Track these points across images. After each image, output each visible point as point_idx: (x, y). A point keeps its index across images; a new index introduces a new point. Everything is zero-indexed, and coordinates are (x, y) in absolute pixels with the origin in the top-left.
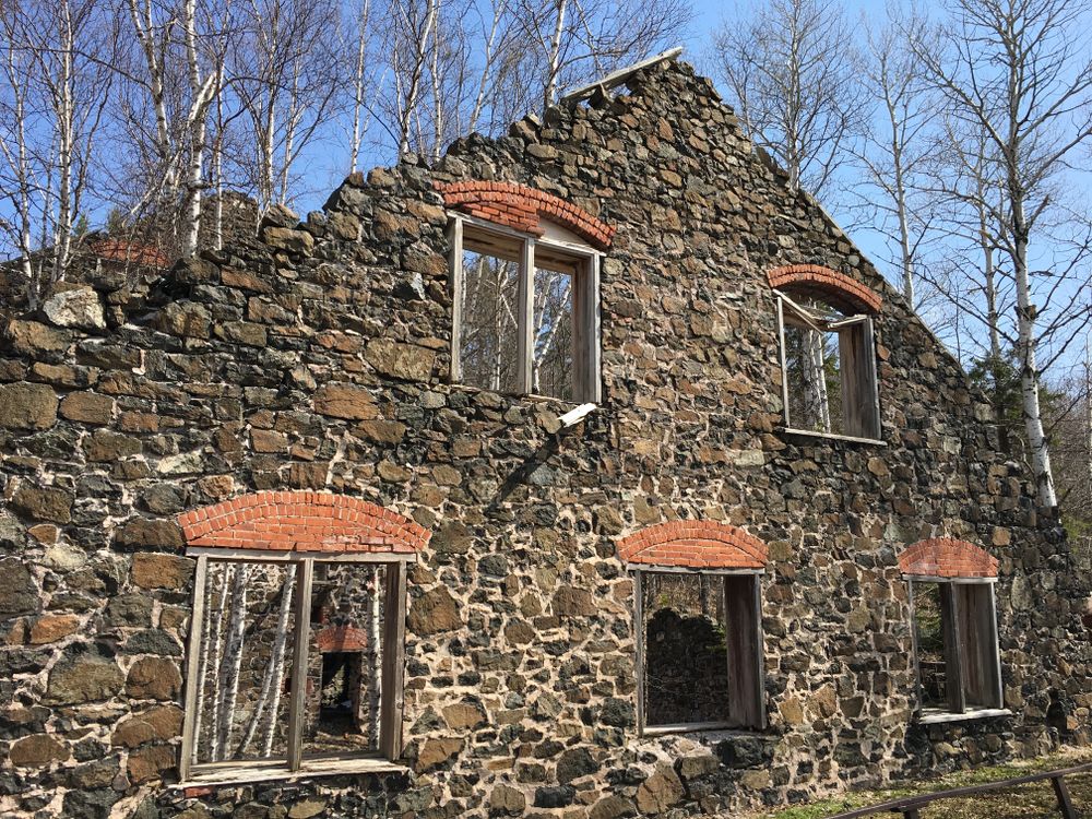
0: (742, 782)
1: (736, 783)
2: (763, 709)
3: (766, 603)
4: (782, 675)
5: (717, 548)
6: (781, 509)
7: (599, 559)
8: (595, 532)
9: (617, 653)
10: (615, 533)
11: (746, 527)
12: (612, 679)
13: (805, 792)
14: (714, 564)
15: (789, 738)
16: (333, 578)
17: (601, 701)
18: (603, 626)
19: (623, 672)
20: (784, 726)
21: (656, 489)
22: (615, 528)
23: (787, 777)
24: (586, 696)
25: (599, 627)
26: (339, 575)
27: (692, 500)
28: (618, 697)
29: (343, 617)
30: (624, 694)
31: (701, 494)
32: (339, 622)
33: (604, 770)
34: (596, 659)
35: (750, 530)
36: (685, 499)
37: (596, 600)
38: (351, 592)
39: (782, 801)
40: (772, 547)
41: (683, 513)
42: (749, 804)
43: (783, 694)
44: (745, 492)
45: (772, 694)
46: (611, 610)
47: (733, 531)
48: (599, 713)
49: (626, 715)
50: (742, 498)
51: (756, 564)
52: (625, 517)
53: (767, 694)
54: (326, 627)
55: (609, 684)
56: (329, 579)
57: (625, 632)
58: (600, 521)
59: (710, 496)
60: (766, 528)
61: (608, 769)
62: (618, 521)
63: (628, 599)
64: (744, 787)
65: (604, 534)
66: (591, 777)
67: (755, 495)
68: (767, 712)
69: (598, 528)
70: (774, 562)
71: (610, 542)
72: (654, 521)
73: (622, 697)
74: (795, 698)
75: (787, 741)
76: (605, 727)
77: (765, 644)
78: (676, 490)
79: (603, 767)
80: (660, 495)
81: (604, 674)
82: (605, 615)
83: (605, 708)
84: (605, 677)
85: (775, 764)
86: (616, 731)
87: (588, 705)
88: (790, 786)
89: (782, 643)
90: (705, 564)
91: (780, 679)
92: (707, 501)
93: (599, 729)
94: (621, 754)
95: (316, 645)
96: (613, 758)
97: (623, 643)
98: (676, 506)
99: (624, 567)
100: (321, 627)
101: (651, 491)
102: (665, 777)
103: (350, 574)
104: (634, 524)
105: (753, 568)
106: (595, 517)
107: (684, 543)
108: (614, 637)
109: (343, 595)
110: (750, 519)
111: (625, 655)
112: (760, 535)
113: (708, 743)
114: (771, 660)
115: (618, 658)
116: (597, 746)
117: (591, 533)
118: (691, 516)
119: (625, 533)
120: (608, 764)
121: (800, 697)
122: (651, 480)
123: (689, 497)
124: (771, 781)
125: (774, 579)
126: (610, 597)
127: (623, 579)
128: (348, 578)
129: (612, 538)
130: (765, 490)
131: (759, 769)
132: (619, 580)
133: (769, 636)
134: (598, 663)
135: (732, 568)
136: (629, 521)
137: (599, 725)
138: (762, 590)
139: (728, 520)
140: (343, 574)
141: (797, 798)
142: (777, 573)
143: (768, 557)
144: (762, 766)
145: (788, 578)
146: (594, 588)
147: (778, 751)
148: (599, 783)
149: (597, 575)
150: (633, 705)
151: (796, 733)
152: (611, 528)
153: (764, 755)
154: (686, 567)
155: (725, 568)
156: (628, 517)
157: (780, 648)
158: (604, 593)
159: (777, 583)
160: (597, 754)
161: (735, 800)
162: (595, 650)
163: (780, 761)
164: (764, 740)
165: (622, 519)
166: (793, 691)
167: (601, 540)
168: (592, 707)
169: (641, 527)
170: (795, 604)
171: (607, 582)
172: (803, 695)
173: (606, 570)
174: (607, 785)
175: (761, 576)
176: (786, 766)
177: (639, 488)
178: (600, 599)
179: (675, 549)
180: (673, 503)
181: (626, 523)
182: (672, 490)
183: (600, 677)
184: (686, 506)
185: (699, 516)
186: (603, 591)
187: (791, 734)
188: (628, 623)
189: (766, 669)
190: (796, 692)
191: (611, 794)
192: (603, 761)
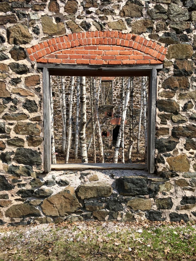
0: (128, 204)
1: (123, 205)
2: (152, 160)
3: (162, 90)
4: (173, 139)
5: (117, 51)
6: (184, 18)
7: (13, 61)
8: (9, 42)
9: (28, 121)
10: (25, 43)
11: (146, 35)
12: (24, 137)
13: (186, 215)
14: (112, 62)
15: (175, 181)
16: (114, 104)
17: (15, 149)
18: (16, 104)
19: (33, 133)
20: (170, 173)
21: (62, 10)
22: (25, 39)
23: (170, 205)
24: (3, 146)
25: (13, 104)
26: (116, 103)
27: (95, 16)
28: (28, 147)
29: (118, 115)
30: (33, 146)
31: (104, 11)
32: (117, 117)
33: (17, 189)
34: (11, 124)
35: (150, 36)
36: (89, 16)
37: (10, 88)
38: (120, 108)
39: (164, 219)
40: (172, 48)
41: (87, 26)
42: (134, 218)
43: (171, 152)
44: (147, 7)
45: (160, 151)
46: (21, 93)
47: (134, 38)
48: (12, 157)
49: (34, 159)
50: (144, 12)
51: (153, 61)
52: (34, 31)
53: (157, 151)
54: (113, 118)
55: (22, 140)
56: (113, 104)
57: (34, 108)
58: (13, 34)
59: (112, 12)
60: (167, 34)
61: (19, 189)
62: (27, 34)
63: (36, 87)
64: (130, 207)
65: (17, 44)
66: (7, 192)
67: (158, 9)
68: (155, 163)
69: (11, 40)
70: (173, 60)
71: (22, 49)
72: (60, 33)
73: (32, 148)
74: (184, 155)
75: (173, 183)
76: (18, 165)
77: (157, 118)
78: (81, 9)
79: (16, 187)
80: (66, 14)
81: (17, 133)
82: (18, 97)
83: (17, 154)
84: (17, 135)
85: (160, 196)
86: (27, 168)
87: (4, 151)
88: (173, 210)
89: (175, 118)
90: (105, 63)
91: (170, 142)
92: (109, 17)
93: (13, 166)
94: (29, 181)
95: (110, 123)
96: (23, 182)
97: (32, 115)
98: (79, 21)
99: (33, 66)
100: (112, 118)
101: (57, 12)
102: (64, 196)
103: (120, 103)
104: (42, 35)
105: (151, 64)
106: (8, 33)
107: (86, 48)
108: (26, 111)
109: (118, 109)
110: (152, 28)
111: (33, 122)
112: (161, 40)
113: (115, 177)
114: (162, 129)
115: (29, 124)
116: (11, 175)
117: (6, 44)
118: (93, 28)
119: (34, 42)
120: (19, 185)
121: (188, 155)
122: (57, 3)
123: (93, 14)
124: (155, 206)
125: (172, 72)
126: (22, 85)
127: (32, 74)
128: (119, 104)
129: (23, 46)
130: (168, 4)
131: (145, 198)
132: (29, 74)
133: (162, 112)
134: (12, 127)
135: (130, 65)
136: (38, 33)
137: (14, 163)
138: (158, 80)
139: (129, 29)
140: (118, 102)
141: (179, 219)
142: (175, 67)
143: (168, 56)
144: (147, 196)
145: (185, 71)
146: (8, 80)
147: (163, 188)
148: (12, 196)
149: (11, 71)
150: (40, 153)
151: (181, 177)
152: (21, 39)
153: (150, 190)
154: (87, 65)
155: (124, 65)
156: (36, 31)
157: (173, 121)
158: (17, 83)
159: (175, 75)
160: (11, 179)
161: (122, 214)
162: (10, 119)
163: (164, 194)
164: (151, 180)
165: (31, 32)
166: (182, 150)
167: (14, 49)
168: (7, 153)
169: (47, 38)
170: (191, 90)
171: (19, 76)
172: (192, 153)
173: (18, 68)
174: (19, 197)
175: (158, 70)
176: (171, 198)
177: (46, 10)
178: (14, 87)
179: (77, 53)
180: (77, 19)
181: (35, 35)
182: (76, 10)
183: (13, 135)
184: (90, 21)
185: (101, 28)
186: (16, 81)
187: (176, 178)
188: (37, 103)
189: (157, 134)
190: (185, 151)
191: (22, 202)
192: (16, 184)
